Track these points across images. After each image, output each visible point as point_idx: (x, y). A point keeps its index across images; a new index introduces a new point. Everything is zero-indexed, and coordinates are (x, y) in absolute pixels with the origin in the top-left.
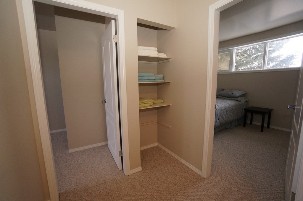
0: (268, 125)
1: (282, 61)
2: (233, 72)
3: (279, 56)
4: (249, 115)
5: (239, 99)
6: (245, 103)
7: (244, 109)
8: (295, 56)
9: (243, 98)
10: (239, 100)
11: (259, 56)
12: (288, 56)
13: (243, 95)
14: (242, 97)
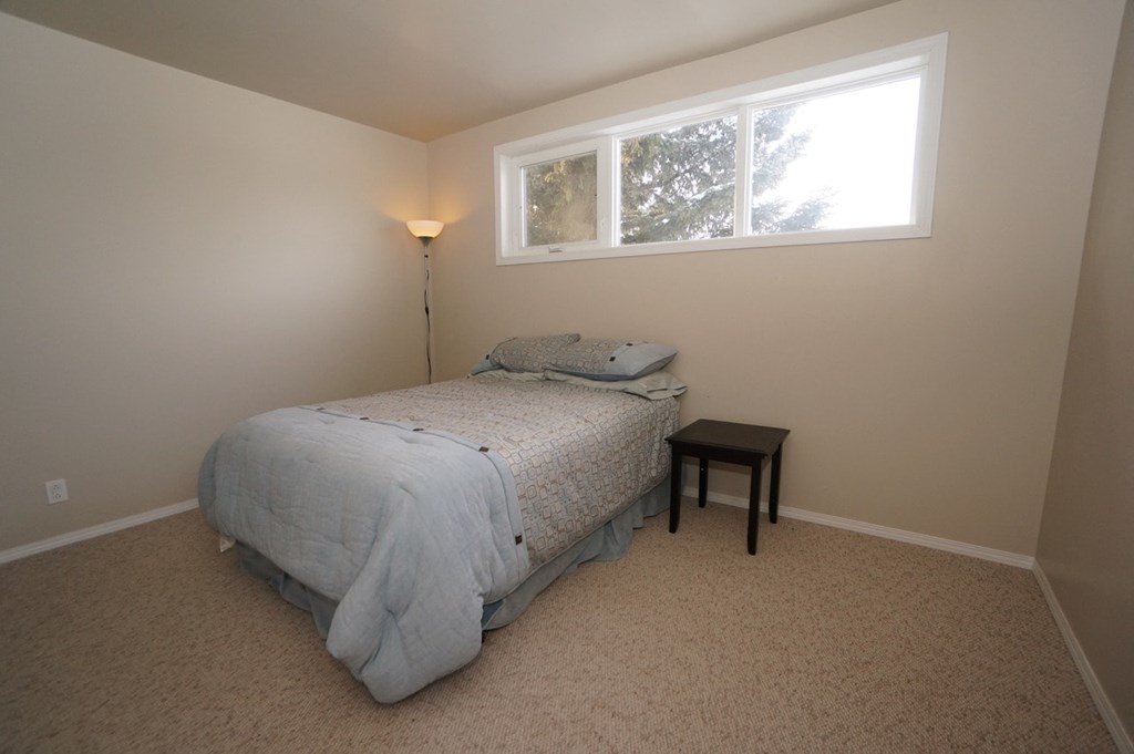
0: (770, 508)
1: (788, 225)
2: (615, 249)
3: (779, 206)
4: (692, 470)
5: (640, 386)
6: (674, 402)
7: (669, 440)
8: (827, 205)
9: (661, 380)
10: (644, 393)
11: (714, 195)
12: (805, 204)
13: (664, 365)
14: (655, 376)
